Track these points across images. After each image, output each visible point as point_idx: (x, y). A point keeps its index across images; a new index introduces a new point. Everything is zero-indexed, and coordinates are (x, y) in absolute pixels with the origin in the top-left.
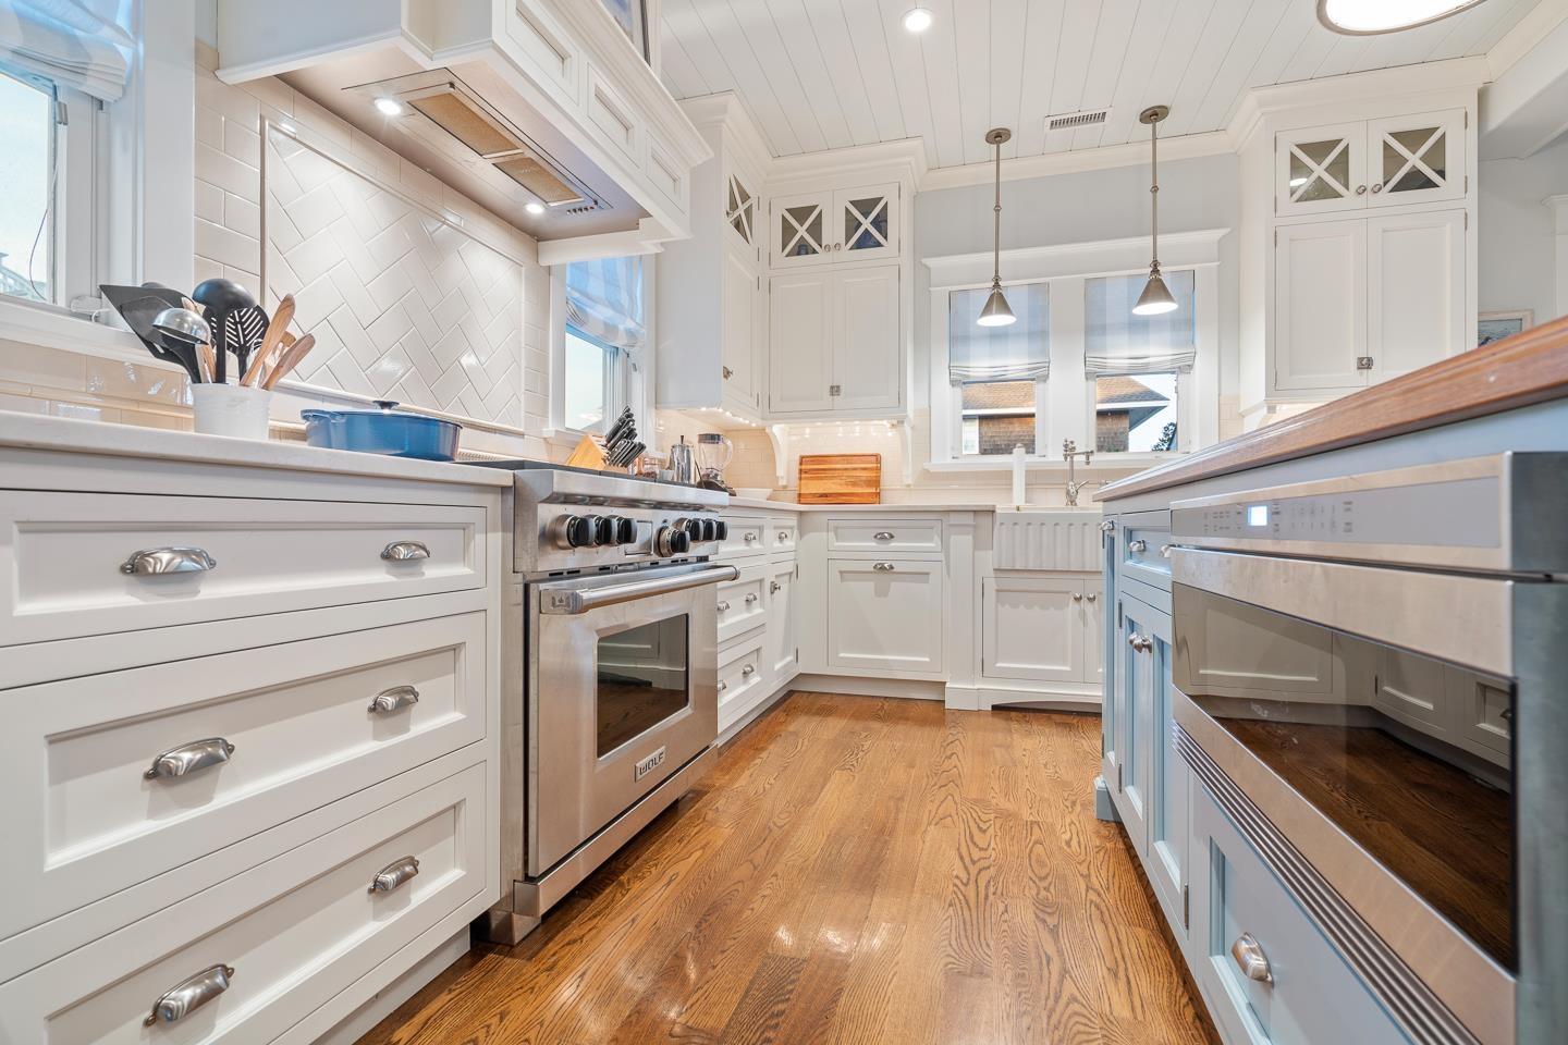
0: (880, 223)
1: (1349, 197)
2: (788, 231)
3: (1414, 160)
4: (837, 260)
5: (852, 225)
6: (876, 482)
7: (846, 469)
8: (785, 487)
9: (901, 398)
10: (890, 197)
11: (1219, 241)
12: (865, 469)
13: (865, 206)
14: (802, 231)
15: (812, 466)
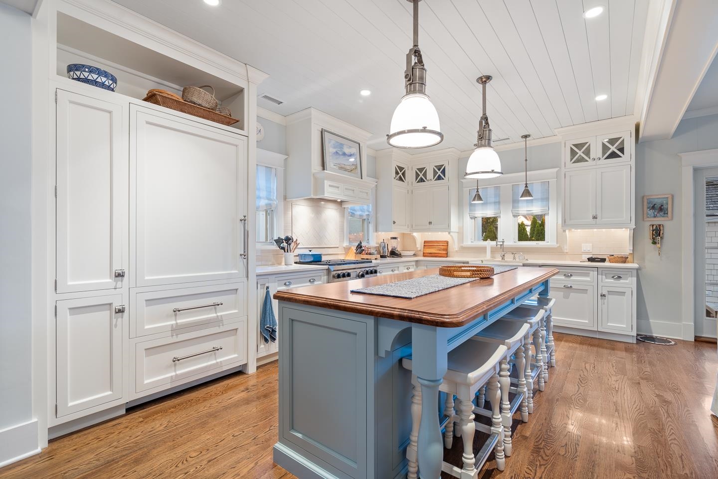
0: (444, 172)
1: (590, 162)
2: (417, 175)
3: (613, 148)
4: (431, 183)
5: (435, 173)
6: (447, 250)
7: (437, 245)
8: (420, 250)
9: (449, 226)
10: (446, 165)
11: (557, 172)
12: (443, 245)
13: (439, 167)
14: (421, 175)
15: (427, 244)
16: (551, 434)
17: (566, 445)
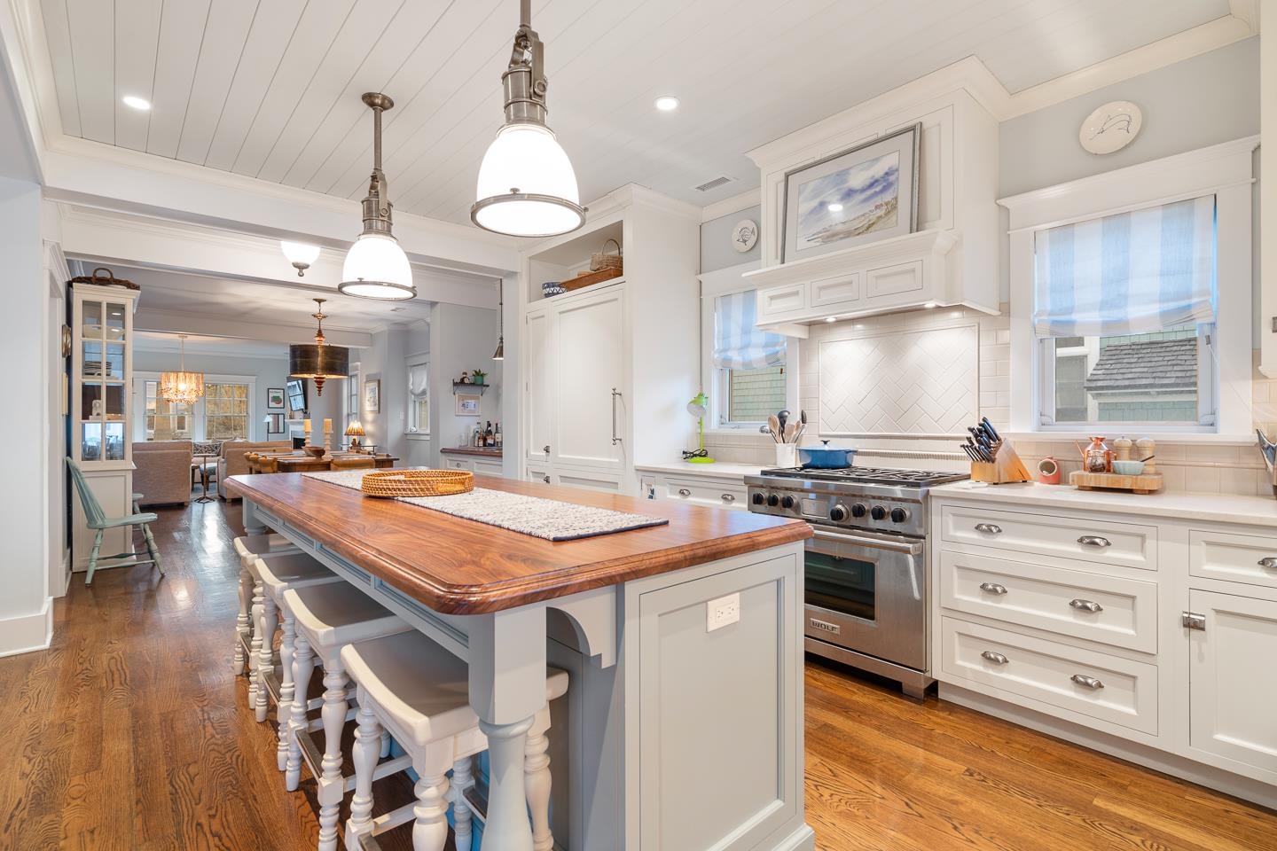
16: (227, 779)
17: (192, 781)
